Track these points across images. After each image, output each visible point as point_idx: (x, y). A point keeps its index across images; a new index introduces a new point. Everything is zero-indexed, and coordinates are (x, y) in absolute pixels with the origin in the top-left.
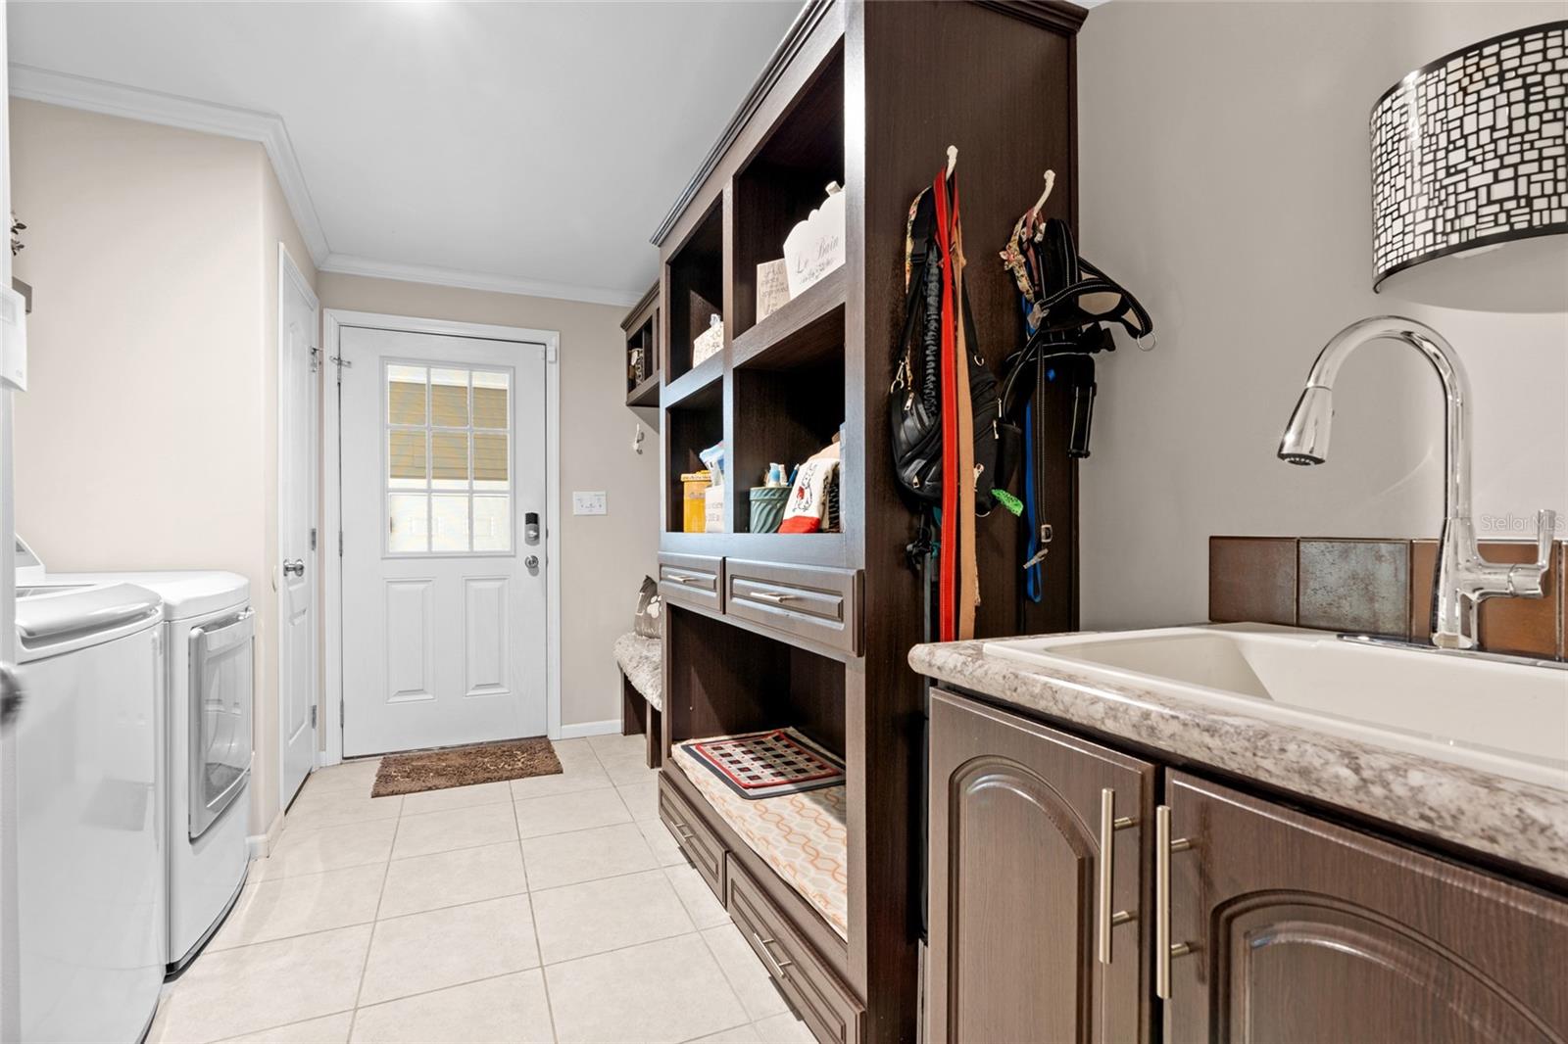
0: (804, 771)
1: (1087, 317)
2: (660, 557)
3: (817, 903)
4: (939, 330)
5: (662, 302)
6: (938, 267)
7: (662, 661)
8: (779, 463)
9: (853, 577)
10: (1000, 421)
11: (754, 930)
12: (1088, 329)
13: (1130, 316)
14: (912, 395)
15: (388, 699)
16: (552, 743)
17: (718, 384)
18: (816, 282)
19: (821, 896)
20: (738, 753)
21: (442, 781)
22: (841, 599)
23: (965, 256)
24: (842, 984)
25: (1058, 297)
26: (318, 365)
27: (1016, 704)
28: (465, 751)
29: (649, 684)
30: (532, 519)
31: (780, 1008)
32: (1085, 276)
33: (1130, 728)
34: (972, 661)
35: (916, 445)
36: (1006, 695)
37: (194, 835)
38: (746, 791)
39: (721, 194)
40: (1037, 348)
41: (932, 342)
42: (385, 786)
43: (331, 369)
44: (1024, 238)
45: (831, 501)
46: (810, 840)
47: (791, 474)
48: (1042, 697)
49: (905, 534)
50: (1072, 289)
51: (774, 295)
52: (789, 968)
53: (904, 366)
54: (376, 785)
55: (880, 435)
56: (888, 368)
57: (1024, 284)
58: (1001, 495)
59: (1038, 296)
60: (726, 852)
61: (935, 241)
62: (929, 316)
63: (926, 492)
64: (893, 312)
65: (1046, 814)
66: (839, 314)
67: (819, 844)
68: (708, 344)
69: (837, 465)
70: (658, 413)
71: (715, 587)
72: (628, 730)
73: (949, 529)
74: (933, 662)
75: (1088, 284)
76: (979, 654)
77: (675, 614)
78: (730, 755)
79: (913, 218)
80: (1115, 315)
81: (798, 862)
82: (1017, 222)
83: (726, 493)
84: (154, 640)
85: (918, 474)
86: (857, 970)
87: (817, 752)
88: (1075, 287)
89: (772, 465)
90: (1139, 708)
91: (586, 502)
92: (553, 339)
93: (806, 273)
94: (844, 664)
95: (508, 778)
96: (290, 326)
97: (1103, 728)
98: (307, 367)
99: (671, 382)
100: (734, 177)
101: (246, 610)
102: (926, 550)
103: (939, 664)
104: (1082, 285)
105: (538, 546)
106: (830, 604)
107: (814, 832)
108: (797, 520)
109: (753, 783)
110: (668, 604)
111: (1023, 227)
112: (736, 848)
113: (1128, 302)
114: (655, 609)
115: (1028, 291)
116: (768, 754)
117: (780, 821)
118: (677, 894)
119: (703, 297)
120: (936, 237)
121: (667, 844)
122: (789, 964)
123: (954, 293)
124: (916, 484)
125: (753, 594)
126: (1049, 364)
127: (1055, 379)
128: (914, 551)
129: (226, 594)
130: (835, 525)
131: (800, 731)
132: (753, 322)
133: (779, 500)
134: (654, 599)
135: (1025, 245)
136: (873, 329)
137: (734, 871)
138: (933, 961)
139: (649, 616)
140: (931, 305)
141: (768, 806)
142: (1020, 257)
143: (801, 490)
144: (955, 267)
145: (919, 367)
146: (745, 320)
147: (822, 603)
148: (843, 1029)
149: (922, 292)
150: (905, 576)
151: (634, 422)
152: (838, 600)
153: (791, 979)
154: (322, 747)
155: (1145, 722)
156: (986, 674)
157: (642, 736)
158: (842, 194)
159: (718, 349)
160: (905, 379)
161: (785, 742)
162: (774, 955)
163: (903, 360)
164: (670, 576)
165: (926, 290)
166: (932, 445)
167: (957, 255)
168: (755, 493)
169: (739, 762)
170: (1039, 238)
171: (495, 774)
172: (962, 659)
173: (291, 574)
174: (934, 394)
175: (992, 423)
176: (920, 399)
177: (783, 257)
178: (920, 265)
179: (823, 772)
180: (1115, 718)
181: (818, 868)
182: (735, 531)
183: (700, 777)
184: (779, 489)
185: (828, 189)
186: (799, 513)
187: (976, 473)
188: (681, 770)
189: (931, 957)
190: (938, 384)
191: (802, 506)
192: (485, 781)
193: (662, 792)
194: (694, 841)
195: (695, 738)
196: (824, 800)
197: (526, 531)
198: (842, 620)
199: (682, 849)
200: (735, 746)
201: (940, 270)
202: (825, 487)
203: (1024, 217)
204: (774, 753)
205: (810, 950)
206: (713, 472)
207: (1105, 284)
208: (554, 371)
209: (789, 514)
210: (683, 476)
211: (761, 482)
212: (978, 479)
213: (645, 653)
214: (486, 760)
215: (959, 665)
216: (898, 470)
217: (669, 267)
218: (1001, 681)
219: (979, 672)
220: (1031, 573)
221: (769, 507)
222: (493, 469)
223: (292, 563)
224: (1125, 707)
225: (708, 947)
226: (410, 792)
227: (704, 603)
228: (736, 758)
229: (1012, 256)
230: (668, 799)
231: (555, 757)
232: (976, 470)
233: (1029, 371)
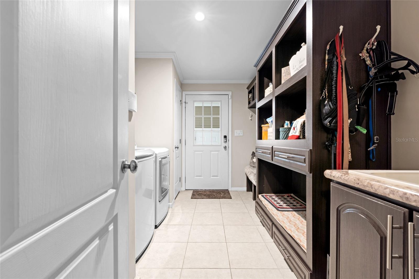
0: (296, 206)
1: (394, 70)
2: (256, 146)
3: (298, 241)
4: (336, 80)
5: (257, 81)
6: (337, 62)
7: (256, 173)
8: (288, 121)
9: (308, 151)
10: (358, 105)
11: (280, 245)
12: (394, 74)
13: (412, 67)
14: (327, 100)
15: (194, 177)
16: (229, 191)
17: (271, 101)
18: (298, 71)
19: (299, 239)
20: (277, 199)
21: (205, 197)
22: (305, 157)
23: (346, 57)
24: (305, 264)
25: (381, 65)
26: (181, 104)
27: (359, 188)
28: (210, 191)
29: (253, 179)
30: (225, 137)
31: (287, 267)
32: (392, 57)
33: (399, 197)
34: (344, 175)
35: (328, 114)
36: (355, 185)
37: (160, 200)
38: (278, 209)
39: (272, 51)
40: (373, 82)
41: (334, 84)
42: (194, 197)
43: (184, 104)
44: (369, 48)
45: (303, 131)
46: (296, 224)
47: (291, 124)
48: (367, 186)
49: (325, 139)
50: (387, 61)
51: (287, 76)
52: (289, 257)
53: (325, 92)
54: (192, 196)
55: (317, 112)
56: (320, 92)
57: (368, 62)
58: (359, 127)
59: (374, 65)
60: (273, 224)
61: (335, 54)
62: (334, 76)
63: (332, 127)
64: (322, 76)
65: (369, 222)
66: (305, 79)
67: (299, 225)
68: (268, 91)
69: (305, 121)
70: (256, 109)
71: (270, 154)
72: (248, 191)
73: (340, 137)
74: (332, 175)
75: (393, 59)
76: (347, 173)
77: (260, 161)
78: (274, 199)
79: (328, 49)
80: (406, 68)
81: (292, 229)
82: (366, 44)
83: (273, 129)
84: (154, 160)
85: (329, 122)
86: (310, 261)
87: (300, 201)
88: (388, 61)
89: (286, 121)
90: (402, 191)
91: (238, 133)
92: (230, 93)
93: (295, 69)
94: (306, 175)
95: (219, 198)
96: (176, 96)
97: (389, 197)
98: (179, 104)
99: (259, 101)
100: (275, 46)
101: (168, 156)
102: (332, 144)
103: (333, 175)
104: (391, 60)
105: (226, 143)
106: (302, 158)
107: (298, 222)
108: (293, 136)
109: (280, 207)
110: (258, 158)
111: (368, 45)
112: (275, 223)
113: (411, 63)
114: (255, 160)
115: (370, 65)
116: (285, 200)
117: (288, 218)
118: (259, 233)
119: (268, 79)
120: (336, 53)
121: (257, 220)
122: (289, 256)
123: (342, 68)
124: (328, 125)
125: (280, 156)
126: (378, 86)
127: (380, 91)
128: (328, 144)
129: (165, 152)
130: (304, 137)
131: (295, 195)
132: (281, 84)
133: (288, 131)
134: (255, 157)
135: (369, 51)
136: (315, 82)
137: (274, 229)
138: (331, 261)
139: (253, 162)
140: (334, 73)
141: (284, 213)
142: (367, 54)
143: (294, 128)
144: (342, 61)
145: (330, 92)
146: (278, 83)
147: (300, 158)
148: (305, 277)
149: (331, 70)
150: (325, 151)
151: (250, 112)
152: (304, 157)
153: (290, 260)
154: (182, 187)
155: (404, 196)
156: (349, 179)
157: (251, 192)
158: (306, 46)
159: (271, 92)
160: (325, 95)
161: (290, 198)
162: (285, 253)
163: (325, 90)
164: (258, 151)
165: (332, 69)
166: (334, 114)
167: (343, 57)
168: (281, 129)
169: (277, 201)
170: (374, 47)
171: (216, 197)
172: (341, 174)
173: (176, 148)
174: (335, 99)
175: (355, 106)
176: (330, 100)
177: (289, 65)
178: (330, 62)
179: (301, 207)
180: (393, 194)
181: (298, 232)
182: (275, 139)
183: (266, 203)
184: (288, 128)
185: (302, 45)
186: (294, 134)
187: (349, 121)
188: (261, 201)
189: (331, 260)
190: (336, 96)
191: (294, 132)
192: (214, 198)
193: (256, 207)
194: (264, 220)
195: (265, 194)
196: (301, 214)
197: (224, 140)
198: (305, 163)
199: (261, 222)
200: (276, 197)
201: (337, 63)
202: (301, 127)
203: (369, 42)
204: (287, 200)
205: (295, 253)
206: (270, 124)
207: (401, 58)
208: (230, 101)
209: (290, 134)
210: (262, 125)
211: (283, 126)
212: (350, 123)
213: (252, 171)
214: (214, 194)
215: (340, 176)
216: (323, 121)
217: (258, 72)
218: (353, 181)
219: (346, 178)
220: (371, 152)
221: (285, 133)
222: (216, 125)
223: (176, 146)
224: (397, 191)
225: (267, 247)
226: (199, 198)
227: (267, 158)
228: (276, 200)
229: (364, 55)
230: (257, 208)
231: (230, 195)
232: (349, 120)
233: (370, 89)
